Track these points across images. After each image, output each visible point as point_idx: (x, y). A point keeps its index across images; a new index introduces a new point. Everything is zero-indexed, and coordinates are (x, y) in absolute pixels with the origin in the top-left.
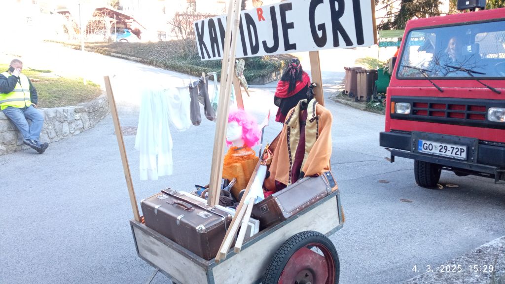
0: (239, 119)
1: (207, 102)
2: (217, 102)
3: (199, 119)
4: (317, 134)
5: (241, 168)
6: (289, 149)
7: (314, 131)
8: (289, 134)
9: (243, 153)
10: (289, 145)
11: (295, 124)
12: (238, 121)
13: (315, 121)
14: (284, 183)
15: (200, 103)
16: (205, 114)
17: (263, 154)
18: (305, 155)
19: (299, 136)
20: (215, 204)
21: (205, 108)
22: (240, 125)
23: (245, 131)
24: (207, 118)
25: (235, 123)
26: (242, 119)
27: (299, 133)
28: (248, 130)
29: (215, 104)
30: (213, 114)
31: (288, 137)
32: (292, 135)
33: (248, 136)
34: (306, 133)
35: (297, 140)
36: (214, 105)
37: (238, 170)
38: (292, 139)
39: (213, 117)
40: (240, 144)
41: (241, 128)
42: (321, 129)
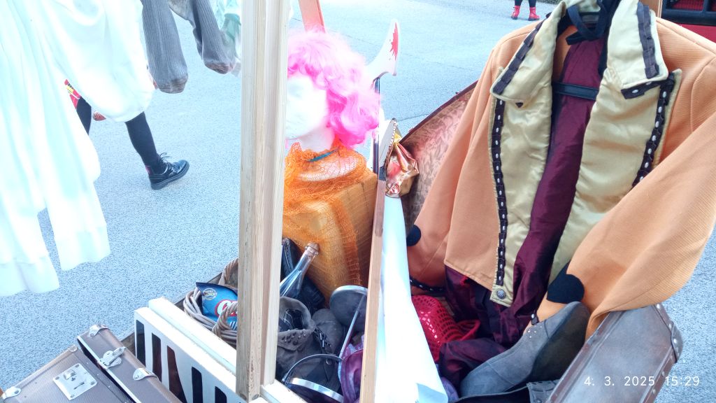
0: (317, 67)
1: (201, 12)
2: (238, 11)
3: (179, 70)
4: (651, 144)
5: (331, 216)
6: (499, 175)
7: (640, 130)
8: (498, 123)
9: (333, 169)
10: (497, 162)
11: (534, 93)
12: (311, 73)
13: (653, 93)
14: (477, 280)
15: (176, 17)
16: (200, 50)
17: (386, 162)
18: (574, 207)
19: (546, 135)
20: (262, 382)
21: (199, 33)
22: (321, 88)
23: (337, 104)
24: (209, 66)
25: (303, 80)
26: (323, 64)
27: (547, 127)
28: (344, 100)
29: (231, 19)
30: (229, 51)
31: (496, 136)
32: (517, 130)
33: (346, 121)
34: (589, 134)
35: (536, 150)
36: (227, 22)
37: (322, 223)
38: (511, 144)
39: (227, 62)
40: (323, 144)
41: (322, 96)
42: (682, 129)
